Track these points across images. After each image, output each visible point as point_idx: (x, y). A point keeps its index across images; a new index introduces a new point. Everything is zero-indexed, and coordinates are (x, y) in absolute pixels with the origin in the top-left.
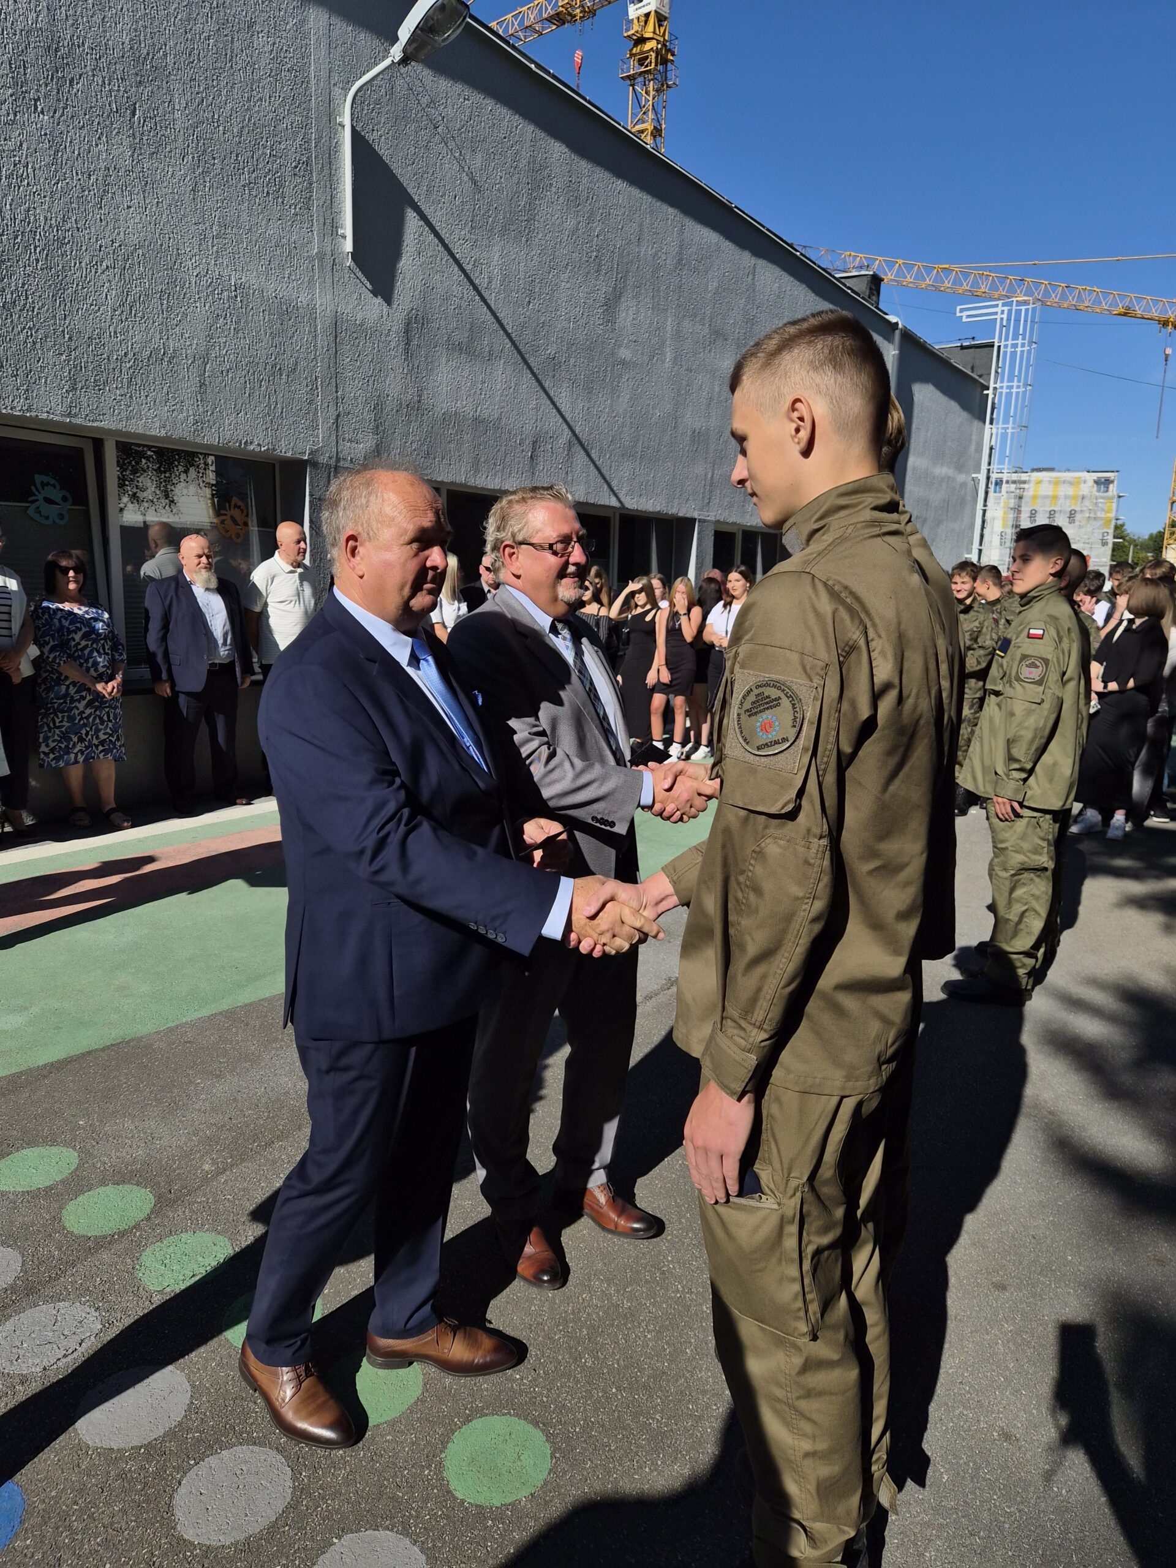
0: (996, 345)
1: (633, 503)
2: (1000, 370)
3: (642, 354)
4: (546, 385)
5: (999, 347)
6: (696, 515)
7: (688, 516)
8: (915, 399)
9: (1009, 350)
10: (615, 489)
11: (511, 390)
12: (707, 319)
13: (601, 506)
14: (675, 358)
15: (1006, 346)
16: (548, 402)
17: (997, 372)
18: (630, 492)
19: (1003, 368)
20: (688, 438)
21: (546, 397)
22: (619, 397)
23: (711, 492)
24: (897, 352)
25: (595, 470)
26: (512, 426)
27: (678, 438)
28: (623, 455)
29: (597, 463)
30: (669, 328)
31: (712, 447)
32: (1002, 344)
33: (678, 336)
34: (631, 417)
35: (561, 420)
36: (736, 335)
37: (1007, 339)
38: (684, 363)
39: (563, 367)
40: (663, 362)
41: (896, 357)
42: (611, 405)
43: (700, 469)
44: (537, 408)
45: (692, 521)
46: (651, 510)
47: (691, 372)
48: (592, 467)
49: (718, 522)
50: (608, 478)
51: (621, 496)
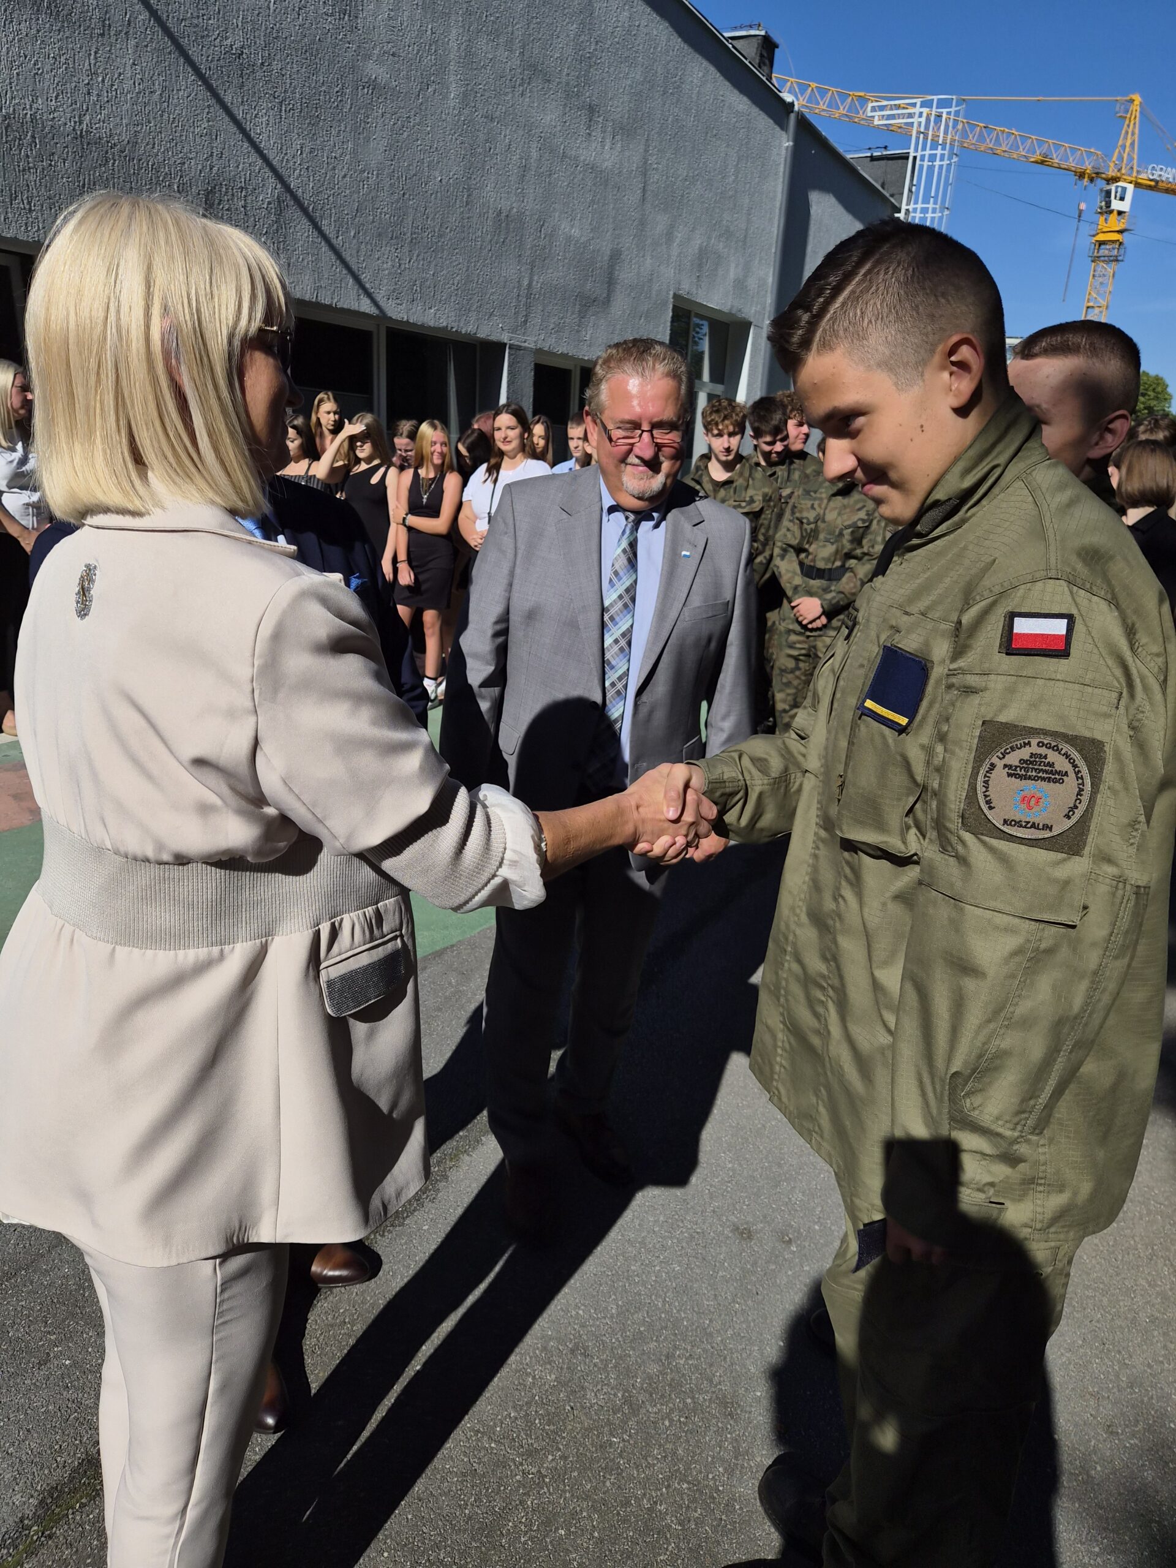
0: (912, 155)
1: (398, 311)
2: (914, 189)
3: (408, 78)
4: (228, 99)
5: (915, 158)
6: (505, 338)
7: (494, 338)
8: (812, 212)
9: (926, 163)
10: (368, 286)
11: (156, 96)
12: (517, 45)
13: (343, 310)
14: (465, 95)
15: (923, 158)
16: (233, 128)
17: (910, 191)
18: (395, 294)
19: (918, 186)
20: (490, 223)
21: (227, 119)
22: (367, 140)
23: (528, 306)
24: (791, 143)
25: (330, 253)
26: (160, 157)
27: (475, 220)
28: (380, 235)
29: (334, 241)
30: (453, 45)
31: (529, 242)
32: (918, 155)
33: (468, 57)
34: (391, 176)
35: (260, 162)
36: (564, 79)
37: (924, 149)
38: (480, 106)
39: (259, 74)
40: (445, 97)
41: (790, 149)
42: (354, 152)
43: (510, 270)
44: (212, 135)
45: (500, 347)
46: (432, 324)
47: (492, 120)
48: (324, 248)
49: (539, 351)
50: (354, 267)
51: (379, 298)
